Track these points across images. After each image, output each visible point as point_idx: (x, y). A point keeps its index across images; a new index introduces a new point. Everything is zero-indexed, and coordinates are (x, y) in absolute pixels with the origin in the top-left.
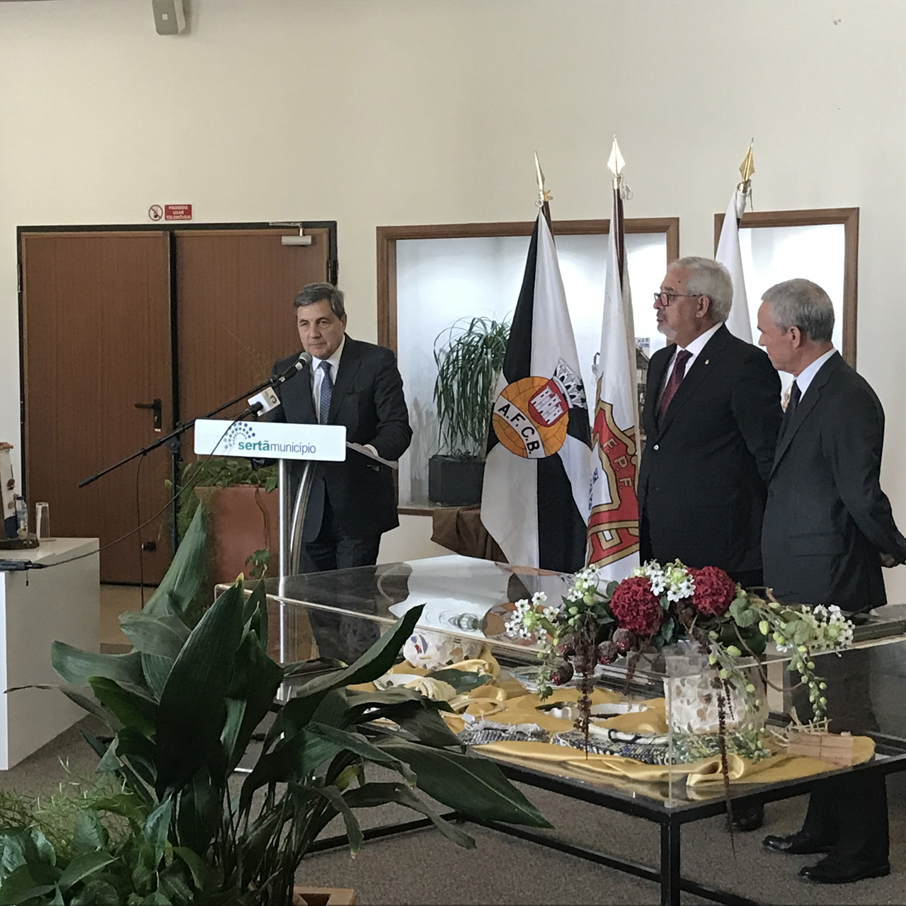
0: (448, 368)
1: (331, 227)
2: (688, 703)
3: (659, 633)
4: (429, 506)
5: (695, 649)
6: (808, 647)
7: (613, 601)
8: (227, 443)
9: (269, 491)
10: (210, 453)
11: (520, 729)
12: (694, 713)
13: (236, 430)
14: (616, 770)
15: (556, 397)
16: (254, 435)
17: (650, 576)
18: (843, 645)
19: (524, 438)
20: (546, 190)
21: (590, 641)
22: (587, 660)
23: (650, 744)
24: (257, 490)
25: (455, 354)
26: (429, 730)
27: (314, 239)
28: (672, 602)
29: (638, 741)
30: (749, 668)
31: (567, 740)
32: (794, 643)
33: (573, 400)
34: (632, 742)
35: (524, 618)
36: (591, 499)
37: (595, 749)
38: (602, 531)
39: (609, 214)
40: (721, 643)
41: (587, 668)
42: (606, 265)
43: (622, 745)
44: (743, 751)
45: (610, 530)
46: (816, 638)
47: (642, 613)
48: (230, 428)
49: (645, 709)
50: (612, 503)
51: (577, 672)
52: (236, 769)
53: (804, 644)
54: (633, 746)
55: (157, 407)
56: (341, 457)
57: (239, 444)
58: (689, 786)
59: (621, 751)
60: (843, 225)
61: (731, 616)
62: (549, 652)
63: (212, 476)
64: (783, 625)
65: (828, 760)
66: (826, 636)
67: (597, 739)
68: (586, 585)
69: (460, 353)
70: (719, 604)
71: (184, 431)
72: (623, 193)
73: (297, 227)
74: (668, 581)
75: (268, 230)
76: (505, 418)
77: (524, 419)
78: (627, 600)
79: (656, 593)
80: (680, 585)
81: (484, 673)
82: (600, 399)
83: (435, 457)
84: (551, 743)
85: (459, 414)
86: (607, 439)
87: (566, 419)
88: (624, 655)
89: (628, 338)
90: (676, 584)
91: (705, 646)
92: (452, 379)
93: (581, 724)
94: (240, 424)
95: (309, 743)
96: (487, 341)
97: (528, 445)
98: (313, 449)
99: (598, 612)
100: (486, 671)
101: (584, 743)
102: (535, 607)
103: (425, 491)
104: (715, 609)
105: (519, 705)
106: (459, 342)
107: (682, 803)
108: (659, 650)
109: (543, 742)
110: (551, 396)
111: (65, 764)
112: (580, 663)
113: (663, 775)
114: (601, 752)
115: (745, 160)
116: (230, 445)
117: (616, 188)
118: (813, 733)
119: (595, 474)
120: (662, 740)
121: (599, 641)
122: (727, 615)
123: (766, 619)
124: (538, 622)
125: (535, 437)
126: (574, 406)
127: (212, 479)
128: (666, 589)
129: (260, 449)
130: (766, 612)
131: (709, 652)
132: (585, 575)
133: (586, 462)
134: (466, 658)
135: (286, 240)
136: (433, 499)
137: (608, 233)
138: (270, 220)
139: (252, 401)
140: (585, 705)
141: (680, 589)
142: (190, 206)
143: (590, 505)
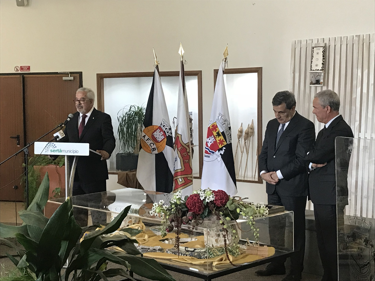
0: (122, 123)
1: (80, 74)
2: (212, 237)
3: (203, 213)
4: (116, 171)
5: (215, 218)
6: (253, 217)
7: (187, 202)
8: (46, 150)
9: (60, 166)
10: (40, 154)
11: (154, 248)
12: (214, 240)
13: (50, 145)
14: (188, 261)
15: (162, 132)
16: (56, 147)
17: (200, 193)
18: (265, 215)
19: (150, 147)
20: (157, 61)
21: (179, 217)
22: (178, 223)
23: (199, 252)
24: (56, 167)
25: (125, 118)
26: (130, 249)
27: (74, 78)
28: (207, 202)
29: (195, 251)
30: (233, 224)
31: (171, 251)
32: (248, 215)
33: (168, 133)
34: (193, 251)
35: (156, 209)
36: (174, 168)
37: (180, 254)
38: (179, 178)
39: (179, 69)
40: (224, 216)
41: (179, 226)
42: (178, 87)
43: (190, 252)
44: (231, 253)
45: (181, 178)
46: (256, 213)
47: (197, 206)
48: (47, 145)
49: (196, 240)
50: (182, 168)
51: (175, 228)
52: (64, 267)
53: (252, 216)
54: (193, 253)
55: (18, 138)
56: (87, 154)
57: (51, 150)
58: (213, 266)
59: (190, 254)
60: (257, 73)
61: (227, 207)
62: (165, 221)
63: (40, 162)
64: (245, 209)
65: (259, 255)
66: (259, 213)
67: (181, 251)
68: (177, 197)
69: (127, 117)
70: (223, 203)
71: (30, 146)
72: (184, 62)
73: (68, 74)
74: (206, 195)
75: (58, 75)
76: (144, 140)
77: (150, 140)
78: (192, 202)
79: (202, 199)
80: (210, 196)
81: (140, 229)
82: (177, 133)
83: (118, 154)
84: (165, 252)
85: (127, 139)
86: (180, 146)
87: (166, 140)
88: (191, 221)
89: (186, 112)
90: (209, 196)
91: (218, 217)
92: (124, 127)
93: (177, 246)
94: (51, 143)
95: (90, 255)
96: (136, 113)
97: (152, 149)
98: (77, 152)
99: (182, 207)
100: (141, 228)
101: (177, 252)
102: (160, 205)
103: (115, 166)
104: (222, 204)
105: (153, 240)
106: (126, 114)
107: (212, 272)
108: (203, 219)
109: (162, 252)
110: (160, 132)
111: (3, 265)
112: (176, 225)
113: (205, 262)
114: (182, 255)
115: (225, 51)
116: (47, 151)
117: (181, 60)
118: (254, 246)
119: (176, 159)
120: (204, 250)
121: (182, 217)
122: (226, 207)
123: (239, 208)
124: (161, 211)
125: (154, 146)
126: (168, 135)
127: (40, 163)
128: (205, 198)
129: (58, 152)
130: (239, 205)
131: (220, 219)
132: (177, 194)
133: (172, 154)
134: (134, 224)
135: (64, 78)
136: (118, 168)
137: (179, 76)
138: (59, 71)
139: (55, 135)
140: (178, 239)
141: (210, 198)
142: (29, 67)
143: (174, 169)
